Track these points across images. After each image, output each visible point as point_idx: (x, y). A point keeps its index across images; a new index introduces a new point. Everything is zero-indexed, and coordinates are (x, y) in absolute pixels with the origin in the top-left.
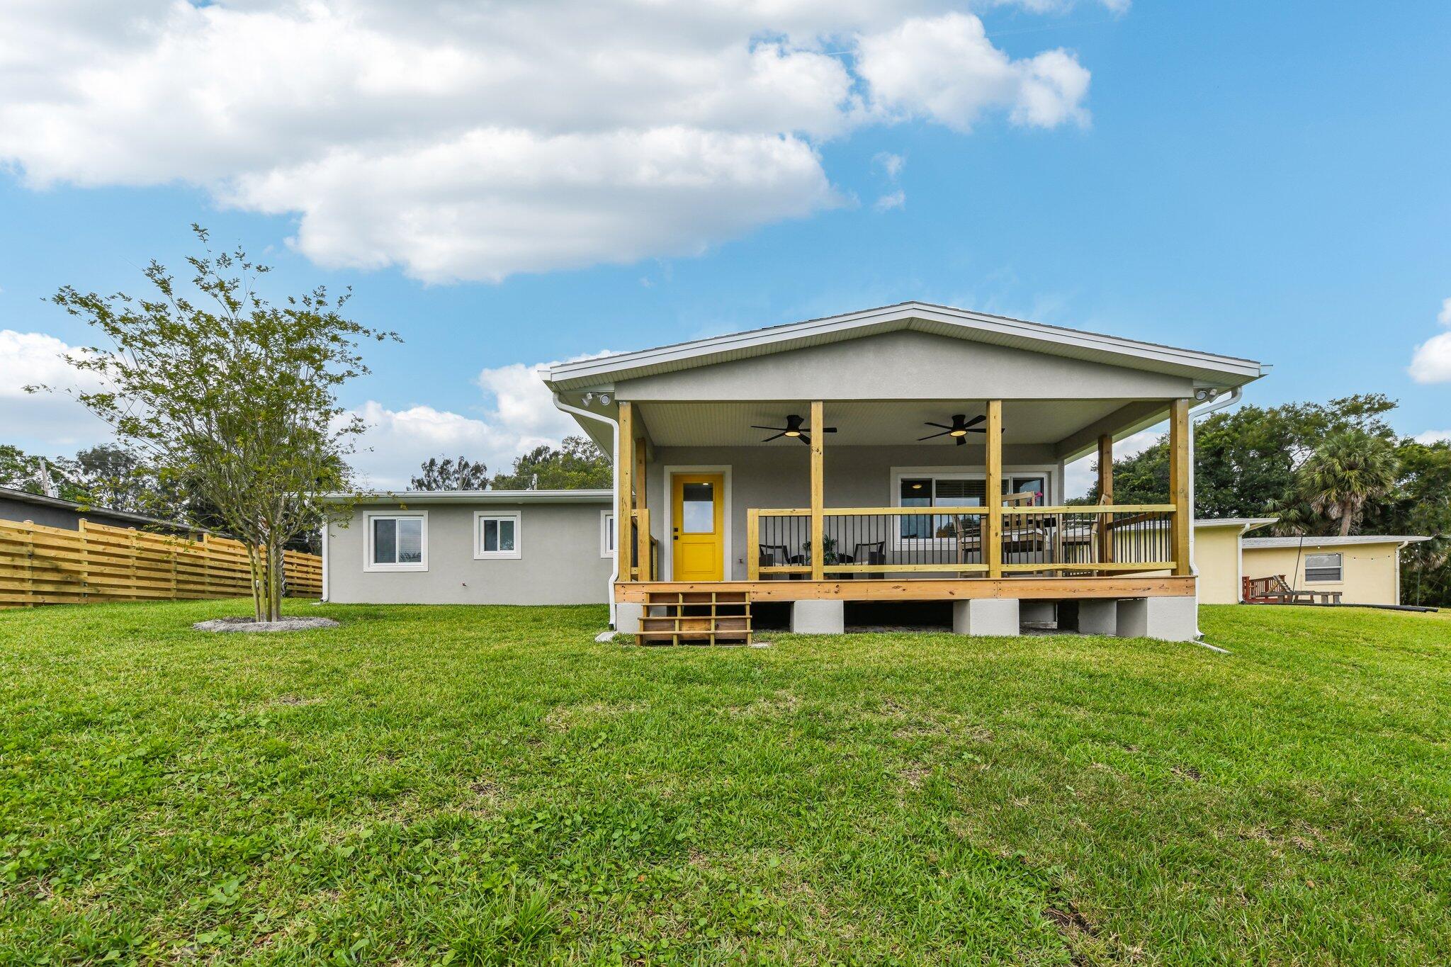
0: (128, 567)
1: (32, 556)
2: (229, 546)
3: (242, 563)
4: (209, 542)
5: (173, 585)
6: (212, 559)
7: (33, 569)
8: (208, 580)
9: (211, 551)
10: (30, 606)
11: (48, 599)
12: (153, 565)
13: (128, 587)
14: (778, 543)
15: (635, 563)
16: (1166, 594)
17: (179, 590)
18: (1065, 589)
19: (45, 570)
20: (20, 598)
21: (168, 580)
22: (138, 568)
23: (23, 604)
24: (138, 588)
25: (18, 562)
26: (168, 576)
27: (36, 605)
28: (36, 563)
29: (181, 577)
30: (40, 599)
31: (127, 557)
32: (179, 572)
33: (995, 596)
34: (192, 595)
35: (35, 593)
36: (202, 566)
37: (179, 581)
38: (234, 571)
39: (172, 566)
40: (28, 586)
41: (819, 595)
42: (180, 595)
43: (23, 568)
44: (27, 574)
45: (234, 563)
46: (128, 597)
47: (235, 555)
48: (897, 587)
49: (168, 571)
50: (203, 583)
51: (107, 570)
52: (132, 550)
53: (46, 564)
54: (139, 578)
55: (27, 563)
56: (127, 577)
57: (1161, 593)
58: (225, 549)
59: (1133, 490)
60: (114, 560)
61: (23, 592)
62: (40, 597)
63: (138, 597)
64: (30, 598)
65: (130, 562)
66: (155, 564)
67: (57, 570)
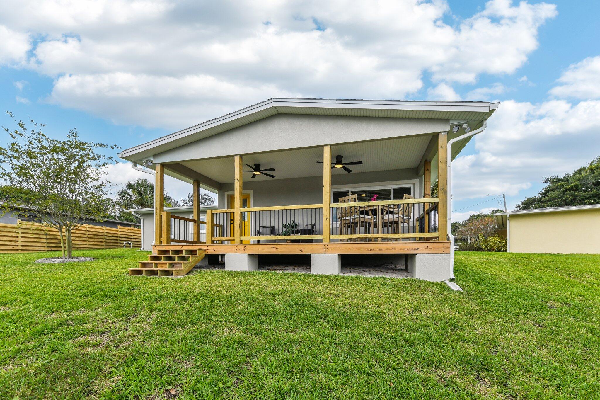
0: (86, 238)
1: (46, 234)
2: (129, 230)
3: (134, 236)
4: (119, 228)
5: (104, 244)
6: (120, 234)
7: (47, 239)
8: (119, 242)
9: (120, 231)
10: (46, 251)
11: (53, 249)
12: (96, 237)
13: (86, 244)
14: (269, 225)
15: (161, 236)
16: (430, 252)
17: (106, 245)
18: (365, 249)
19: (52, 239)
20: (42, 249)
21: (103, 242)
22: (89, 238)
23: (44, 250)
24: (89, 245)
25: (41, 236)
26: (102, 240)
27: (48, 251)
28: (48, 237)
29: (107, 241)
30: (49, 249)
31: (85, 234)
32: (106, 239)
33: (324, 253)
34: (112, 247)
35: (48, 247)
36: (117, 237)
37: (106, 242)
38: (131, 238)
39: (103, 237)
40: (45, 245)
41: (236, 251)
42: (107, 247)
43: (44, 238)
44: (45, 241)
45: (131, 235)
46: (86, 248)
47: (131, 233)
48: (273, 247)
49: (103, 239)
50: (117, 243)
51: (77, 239)
52: (87, 232)
53: (52, 237)
54: (90, 241)
55: (45, 237)
56: (86, 241)
57: (427, 251)
58: (126, 231)
59: (565, 191)
60: (79, 235)
61: (44, 247)
62: (50, 248)
63: (89, 248)
64: (46, 249)
65: (86, 236)
66: (97, 237)
67: (56, 239)
